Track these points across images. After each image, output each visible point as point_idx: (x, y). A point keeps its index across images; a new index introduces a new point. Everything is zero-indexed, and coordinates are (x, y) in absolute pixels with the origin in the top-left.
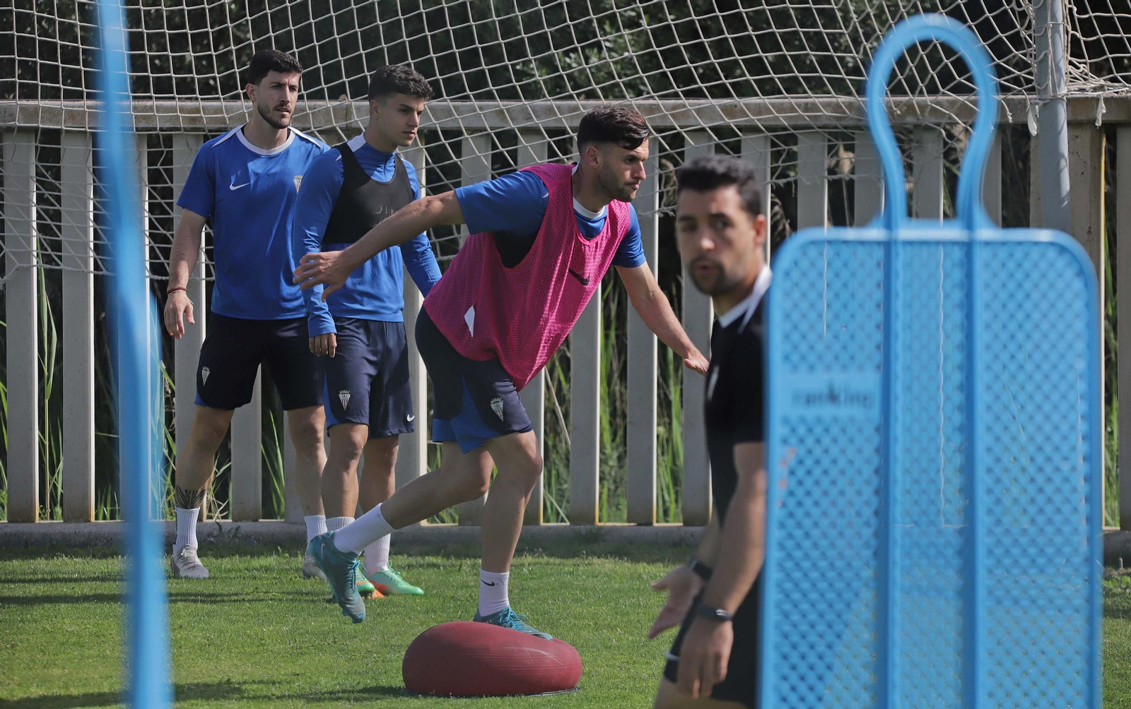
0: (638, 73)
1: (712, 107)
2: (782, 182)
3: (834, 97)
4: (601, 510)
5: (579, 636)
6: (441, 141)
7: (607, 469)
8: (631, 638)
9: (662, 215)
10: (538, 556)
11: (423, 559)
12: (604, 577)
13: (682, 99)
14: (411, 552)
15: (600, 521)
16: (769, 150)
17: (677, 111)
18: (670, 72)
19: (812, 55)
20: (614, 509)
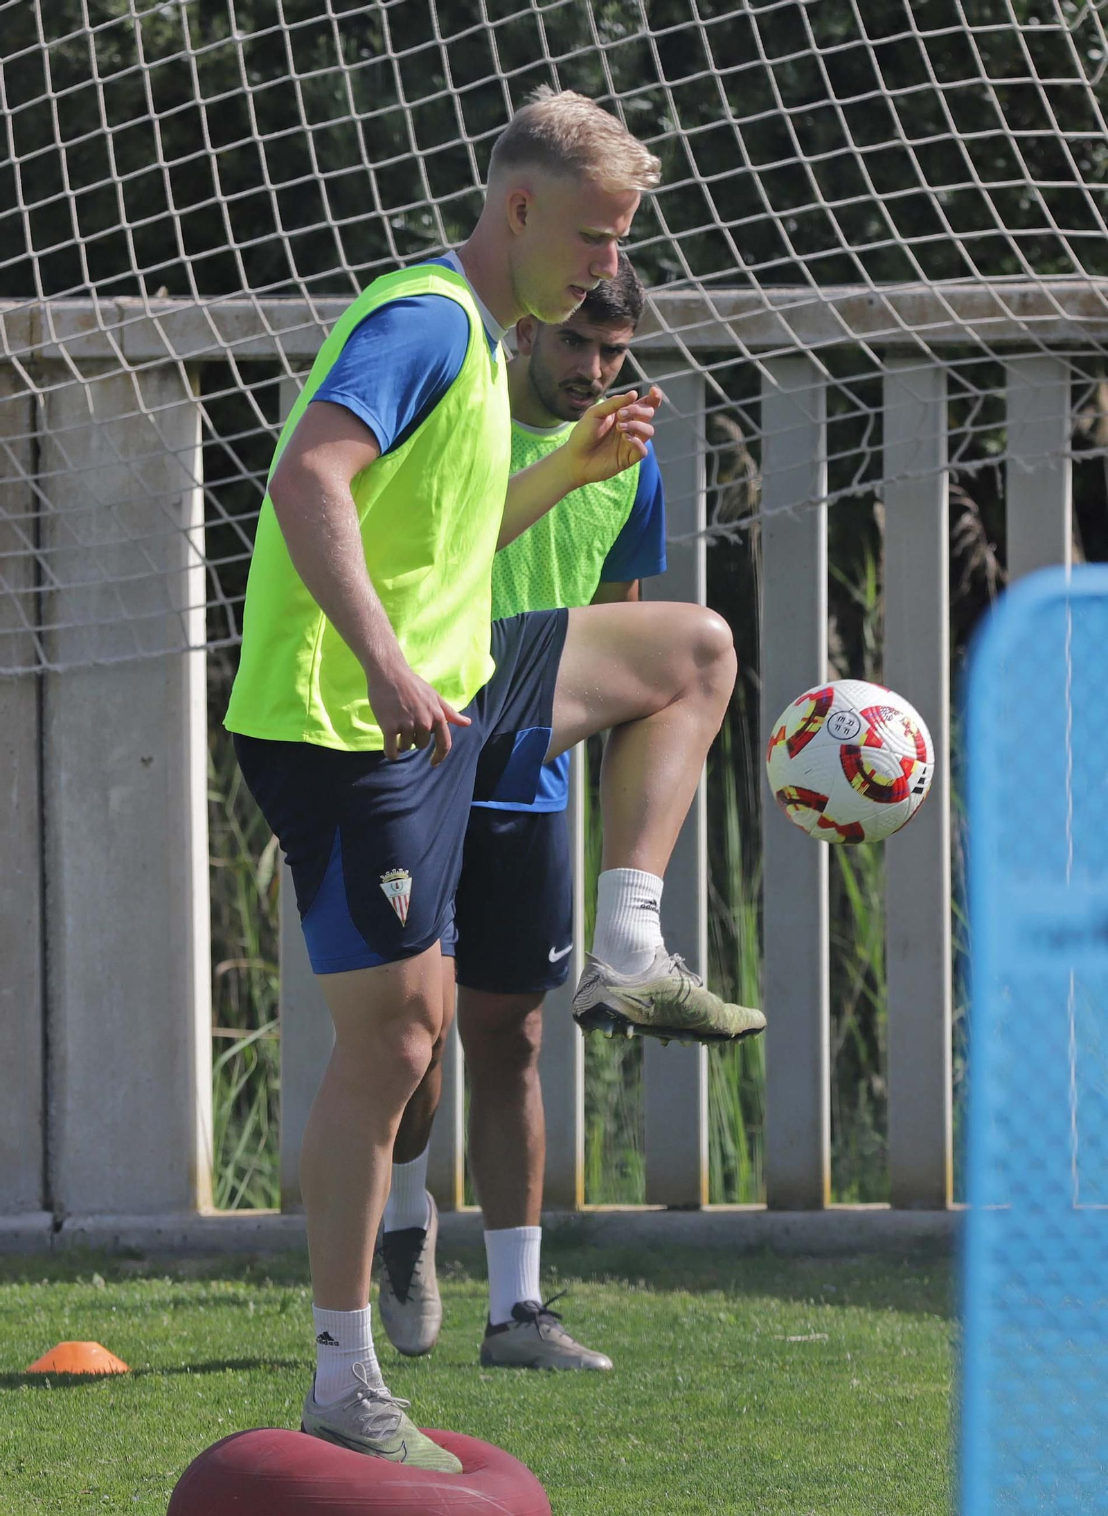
0: (659, 231)
1: (820, 306)
2: (972, 467)
3: (1082, 280)
4: (587, 1177)
5: (548, 1452)
6: (235, 384)
7: (600, 1090)
8: (659, 1455)
9: (714, 542)
10: (454, 1279)
11: (207, 1286)
12: (597, 1321)
13: (753, 288)
14: (181, 1273)
15: (587, 1201)
16: (944, 398)
17: (744, 315)
18: (731, 229)
19: (1035, 187)
20: (614, 1173)
